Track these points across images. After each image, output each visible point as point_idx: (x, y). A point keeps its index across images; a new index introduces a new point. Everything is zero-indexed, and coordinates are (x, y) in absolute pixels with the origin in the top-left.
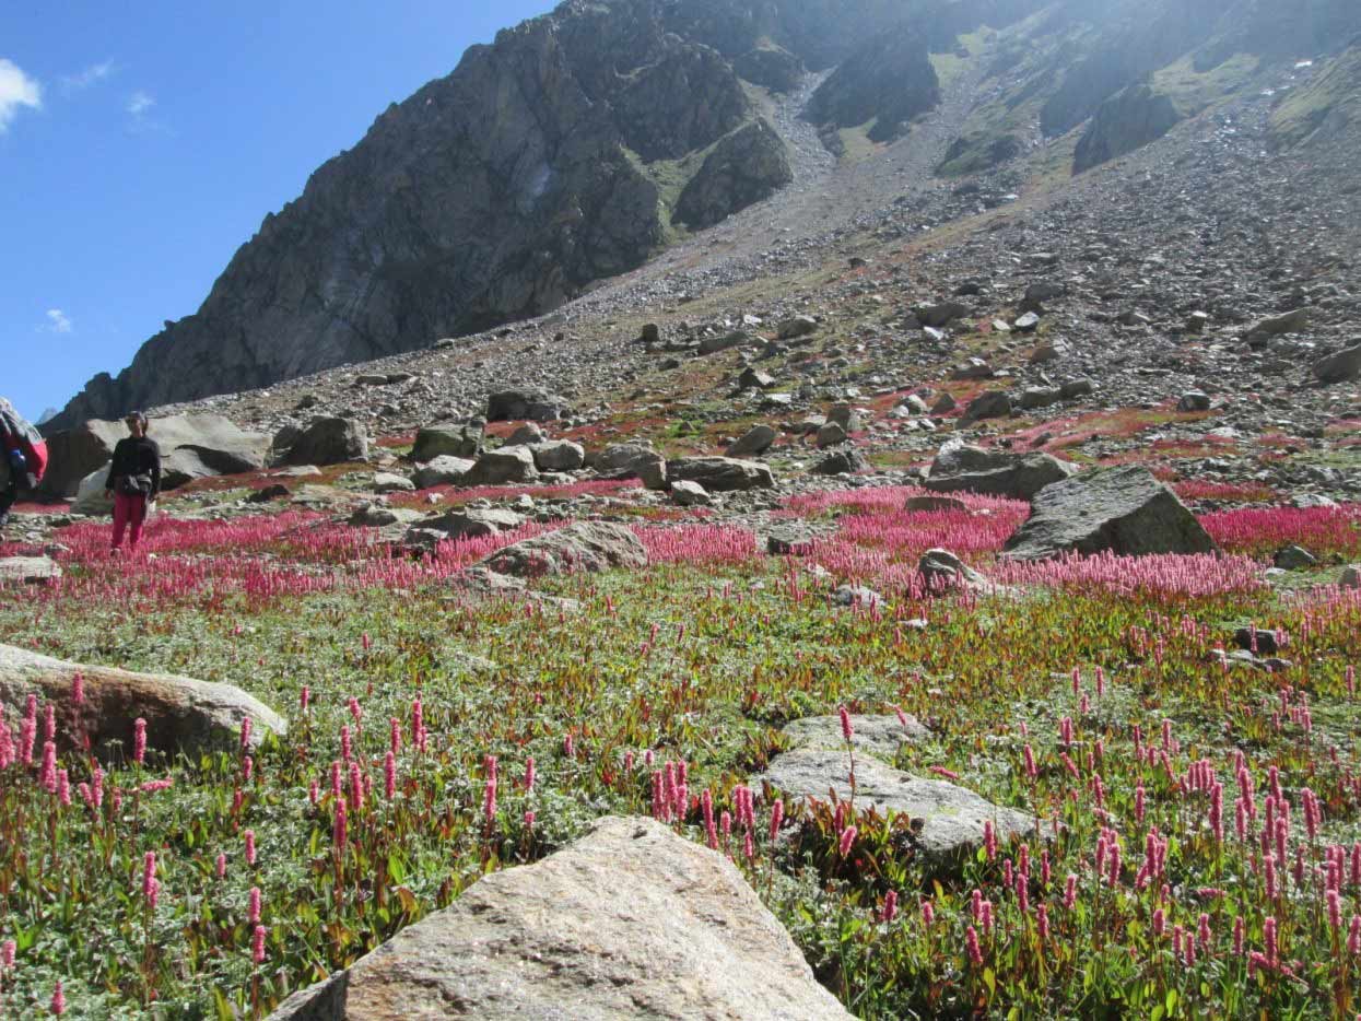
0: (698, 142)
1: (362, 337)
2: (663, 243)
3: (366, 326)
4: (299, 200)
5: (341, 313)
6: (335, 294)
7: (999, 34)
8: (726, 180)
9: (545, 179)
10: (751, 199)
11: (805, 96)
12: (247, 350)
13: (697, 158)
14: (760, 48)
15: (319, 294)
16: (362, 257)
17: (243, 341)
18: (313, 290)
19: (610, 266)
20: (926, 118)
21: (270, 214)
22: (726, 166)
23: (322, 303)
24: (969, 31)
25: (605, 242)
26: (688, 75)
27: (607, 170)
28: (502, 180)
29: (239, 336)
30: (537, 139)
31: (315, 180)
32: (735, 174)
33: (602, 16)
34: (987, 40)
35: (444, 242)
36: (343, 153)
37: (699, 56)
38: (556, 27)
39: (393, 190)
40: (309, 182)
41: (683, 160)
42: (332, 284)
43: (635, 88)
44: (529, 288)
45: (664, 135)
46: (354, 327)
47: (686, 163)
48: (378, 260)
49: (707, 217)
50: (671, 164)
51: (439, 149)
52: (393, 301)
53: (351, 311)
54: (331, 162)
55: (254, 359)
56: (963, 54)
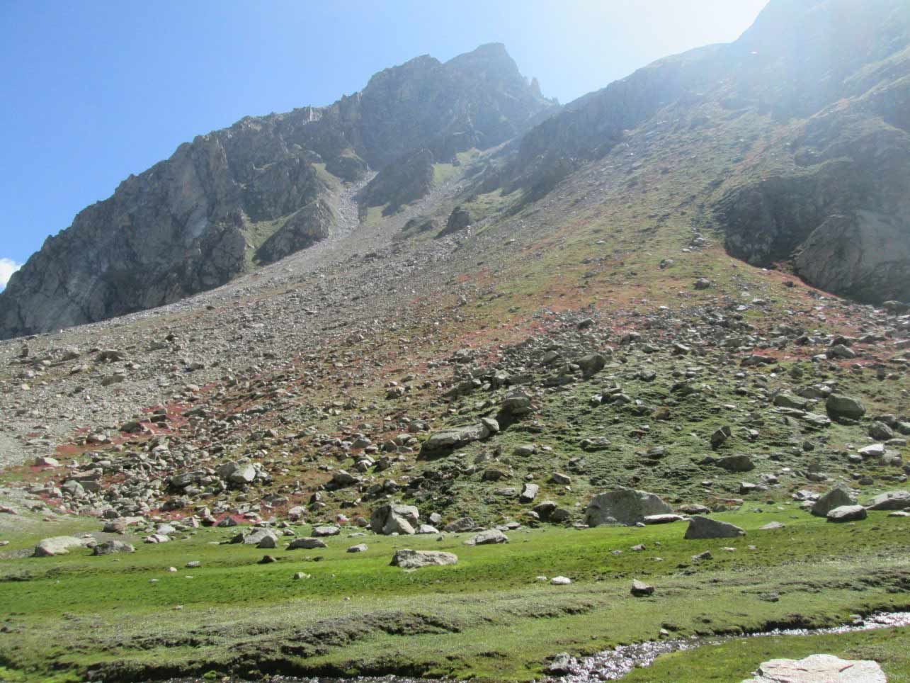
0: (286, 210)
1: (85, 314)
2: (243, 271)
3: (88, 308)
4: (69, 228)
5: (77, 299)
6: (75, 287)
7: (481, 154)
8: (291, 235)
9: (203, 226)
10: (302, 247)
11: (363, 184)
12: (20, 318)
13: (283, 220)
14: (344, 156)
15: (67, 286)
16: (95, 266)
17: (19, 313)
18: (63, 284)
19: (212, 283)
20: (416, 203)
21: (50, 236)
22: (292, 228)
23: (67, 293)
24: (465, 151)
25: (211, 269)
26: (290, 172)
27: (221, 227)
28: (180, 226)
29: (17, 310)
30: (204, 203)
31: (79, 217)
32: (296, 232)
33: (256, 133)
34: (473, 156)
35: (144, 260)
36: (99, 202)
37: (298, 161)
38: (230, 136)
39: (120, 227)
40: (75, 219)
41: (275, 221)
42: (74, 281)
43: (261, 176)
44: (162, 294)
45: (270, 206)
46: (82, 309)
47: (277, 223)
48: (104, 268)
49: (275, 256)
50: (267, 223)
51: (150, 205)
52: (105, 294)
53: (82, 298)
54: (90, 207)
55: (23, 323)
56: (456, 164)
